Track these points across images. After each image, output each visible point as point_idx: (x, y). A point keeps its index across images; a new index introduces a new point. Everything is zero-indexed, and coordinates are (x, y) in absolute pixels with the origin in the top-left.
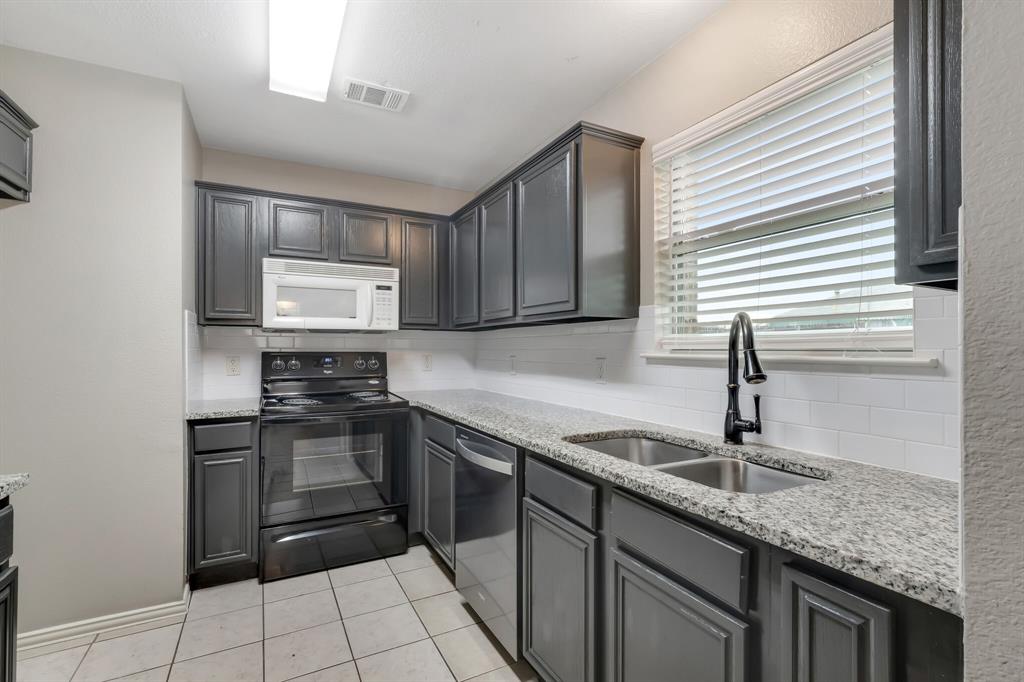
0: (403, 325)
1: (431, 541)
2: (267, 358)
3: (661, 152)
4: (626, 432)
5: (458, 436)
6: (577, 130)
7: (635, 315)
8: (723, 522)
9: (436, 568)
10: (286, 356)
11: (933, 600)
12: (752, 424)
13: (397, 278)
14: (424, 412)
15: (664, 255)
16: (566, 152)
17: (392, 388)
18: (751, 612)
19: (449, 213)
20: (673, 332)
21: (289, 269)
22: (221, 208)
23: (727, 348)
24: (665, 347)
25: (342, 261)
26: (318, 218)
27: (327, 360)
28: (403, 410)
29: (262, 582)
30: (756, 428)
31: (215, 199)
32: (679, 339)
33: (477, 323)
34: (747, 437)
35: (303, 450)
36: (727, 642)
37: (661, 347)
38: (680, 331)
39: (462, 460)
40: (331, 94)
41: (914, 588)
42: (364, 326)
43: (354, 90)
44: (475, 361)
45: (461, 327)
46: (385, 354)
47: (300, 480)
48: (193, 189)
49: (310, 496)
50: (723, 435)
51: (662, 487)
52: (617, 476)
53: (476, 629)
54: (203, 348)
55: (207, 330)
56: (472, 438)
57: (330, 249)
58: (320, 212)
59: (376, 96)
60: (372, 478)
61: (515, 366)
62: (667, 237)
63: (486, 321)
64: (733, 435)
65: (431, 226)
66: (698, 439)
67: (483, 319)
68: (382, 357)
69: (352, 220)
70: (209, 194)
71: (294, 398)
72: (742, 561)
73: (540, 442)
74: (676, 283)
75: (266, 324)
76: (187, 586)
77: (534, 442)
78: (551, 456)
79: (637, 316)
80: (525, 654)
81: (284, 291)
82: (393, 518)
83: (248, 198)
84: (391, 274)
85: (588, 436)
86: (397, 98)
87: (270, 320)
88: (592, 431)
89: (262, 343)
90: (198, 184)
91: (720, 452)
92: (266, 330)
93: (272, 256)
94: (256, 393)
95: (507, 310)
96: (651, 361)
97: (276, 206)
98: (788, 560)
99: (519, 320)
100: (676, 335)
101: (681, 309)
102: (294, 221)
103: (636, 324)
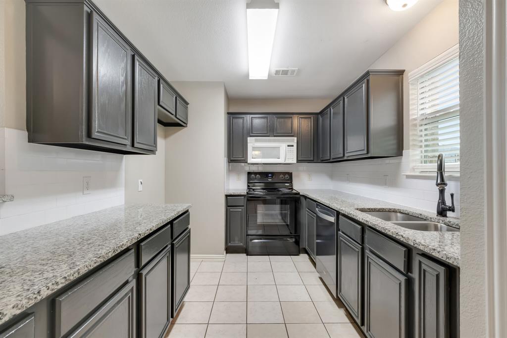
0: (298, 161)
1: (309, 252)
2: (249, 174)
3: (414, 75)
4: (390, 209)
5: (317, 207)
6: (367, 74)
7: (401, 155)
8: (397, 237)
9: (310, 263)
10: (256, 173)
11: (453, 262)
12: (450, 207)
13: (296, 141)
14: (306, 197)
15: (415, 125)
16: (363, 84)
17: (294, 187)
18: (409, 274)
19: (318, 111)
20: (422, 163)
21: (256, 141)
22: (235, 120)
23: (436, 170)
24: (416, 170)
25: (275, 136)
26: (266, 120)
27: (270, 175)
28: (297, 196)
29: (247, 255)
30: (452, 209)
31: (233, 118)
32: (424, 166)
33: (329, 160)
34: (449, 214)
35: (261, 209)
36: (400, 284)
37: (414, 170)
38: (426, 162)
39: (318, 217)
40: (269, 75)
41: (448, 258)
42: (283, 162)
43: (277, 72)
44: (332, 176)
45: (323, 161)
46: (292, 173)
47: (260, 220)
48: (227, 115)
49: (264, 226)
50: (436, 212)
51: (380, 225)
52: (367, 221)
53: (323, 287)
54: (230, 171)
55: (231, 164)
56: (322, 208)
57: (271, 131)
58: (267, 118)
59: (285, 73)
60: (285, 222)
61: (349, 178)
62: (416, 116)
63: (333, 159)
64: (442, 212)
65: (310, 118)
66: (423, 213)
67: (331, 158)
68: (290, 174)
69: (278, 119)
70: (232, 116)
71: (259, 190)
72: (405, 252)
73: (343, 209)
74: (423, 139)
75: (248, 162)
76: (225, 251)
77: (341, 209)
78: (346, 214)
79: (402, 156)
80: (339, 295)
81: (254, 149)
82: (294, 240)
83: (243, 116)
84: (293, 141)
85: (369, 209)
86: (293, 71)
87: (250, 160)
88: (372, 207)
89: (248, 169)
90: (228, 113)
91: (432, 220)
92: (249, 164)
93: (251, 136)
94: (246, 187)
95: (341, 154)
96: (408, 177)
97: (252, 118)
98: (420, 253)
99: (345, 158)
100: (423, 164)
101: (426, 151)
102: (258, 122)
103: (401, 159)
